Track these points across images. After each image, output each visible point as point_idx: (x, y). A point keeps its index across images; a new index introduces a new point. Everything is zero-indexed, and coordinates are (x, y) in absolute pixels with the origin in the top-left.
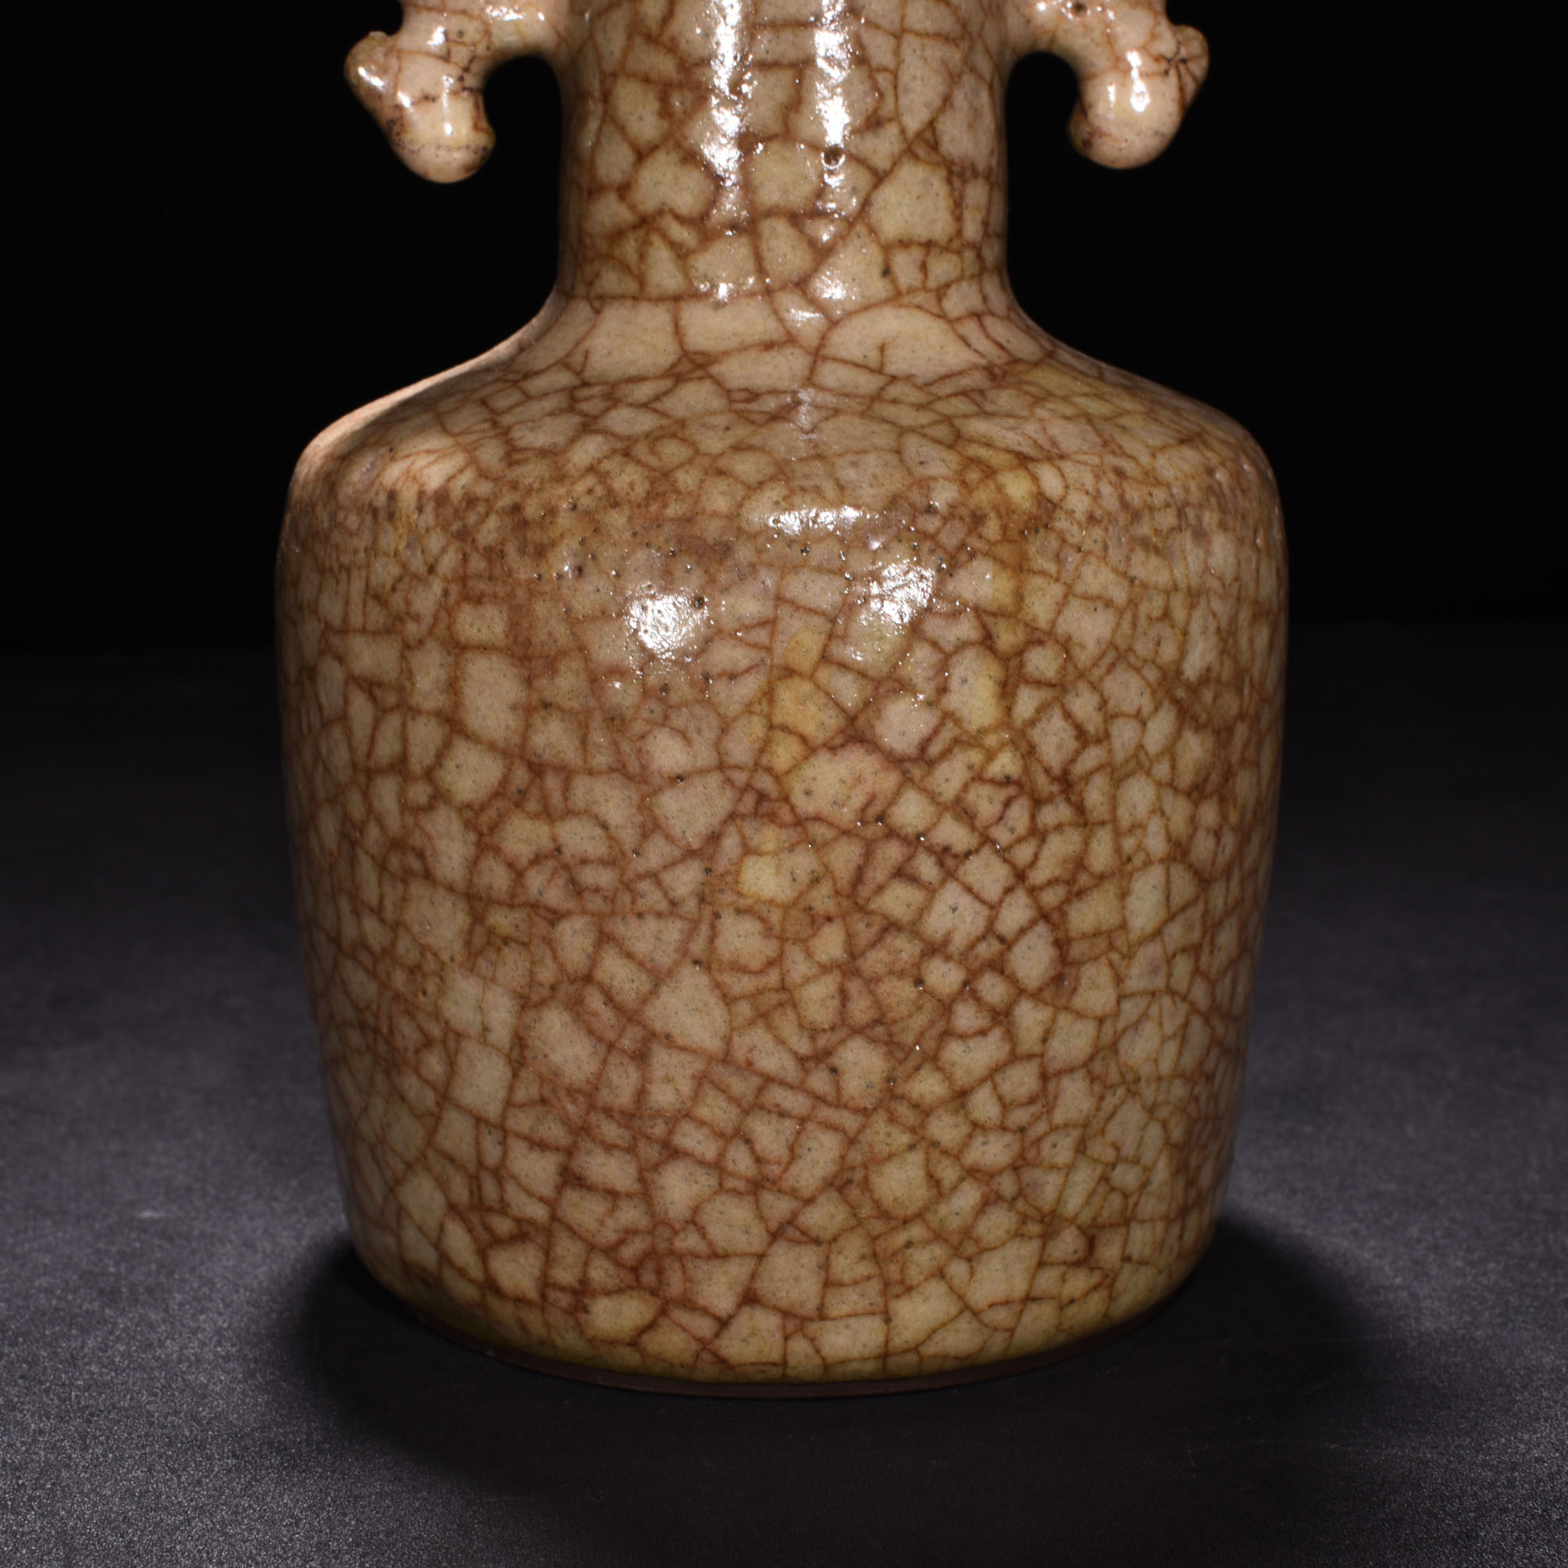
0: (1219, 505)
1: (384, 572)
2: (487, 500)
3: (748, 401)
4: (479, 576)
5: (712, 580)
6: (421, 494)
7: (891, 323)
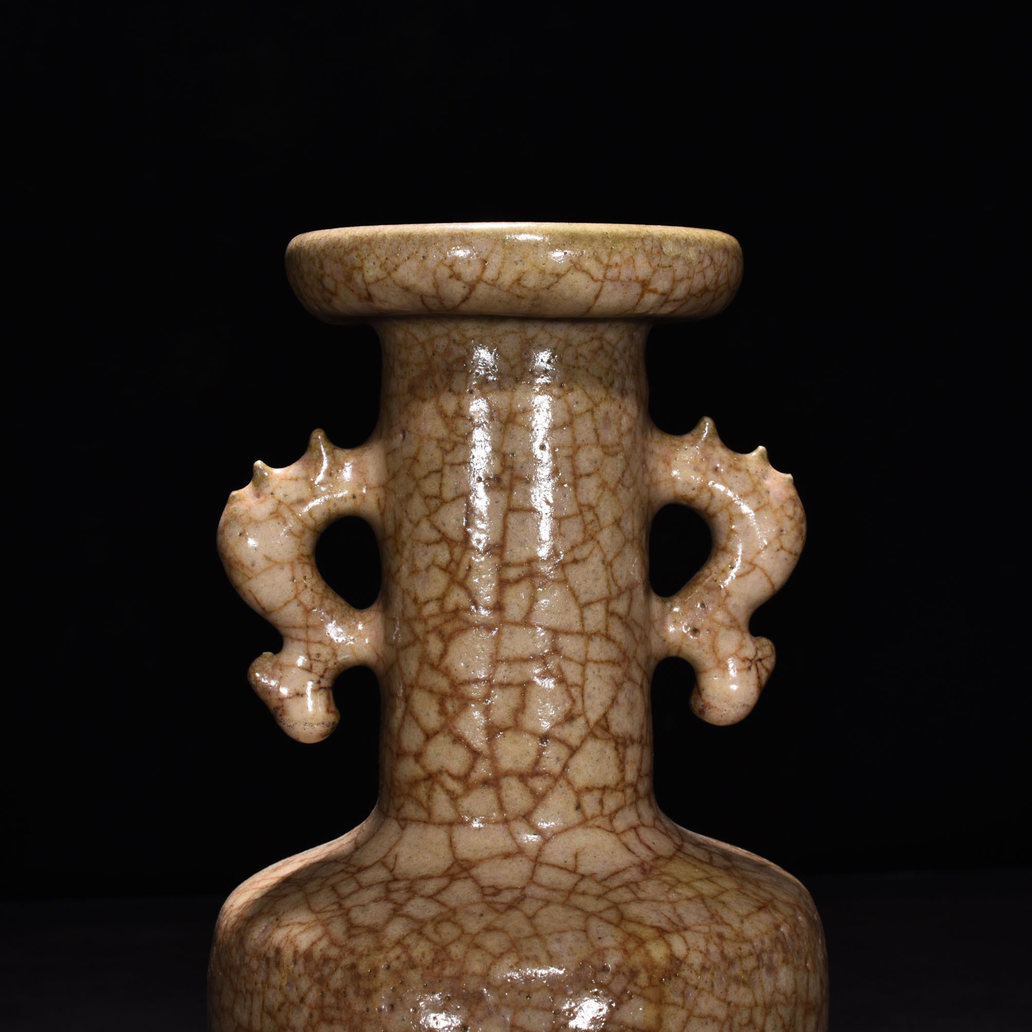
0: (783, 948)
1: (274, 998)
2: (336, 960)
3: (494, 895)
4: (331, 1007)
5: (472, 1015)
6: (296, 952)
7: (582, 839)
